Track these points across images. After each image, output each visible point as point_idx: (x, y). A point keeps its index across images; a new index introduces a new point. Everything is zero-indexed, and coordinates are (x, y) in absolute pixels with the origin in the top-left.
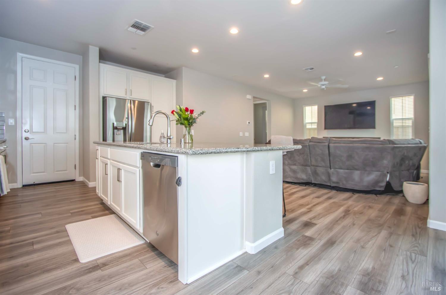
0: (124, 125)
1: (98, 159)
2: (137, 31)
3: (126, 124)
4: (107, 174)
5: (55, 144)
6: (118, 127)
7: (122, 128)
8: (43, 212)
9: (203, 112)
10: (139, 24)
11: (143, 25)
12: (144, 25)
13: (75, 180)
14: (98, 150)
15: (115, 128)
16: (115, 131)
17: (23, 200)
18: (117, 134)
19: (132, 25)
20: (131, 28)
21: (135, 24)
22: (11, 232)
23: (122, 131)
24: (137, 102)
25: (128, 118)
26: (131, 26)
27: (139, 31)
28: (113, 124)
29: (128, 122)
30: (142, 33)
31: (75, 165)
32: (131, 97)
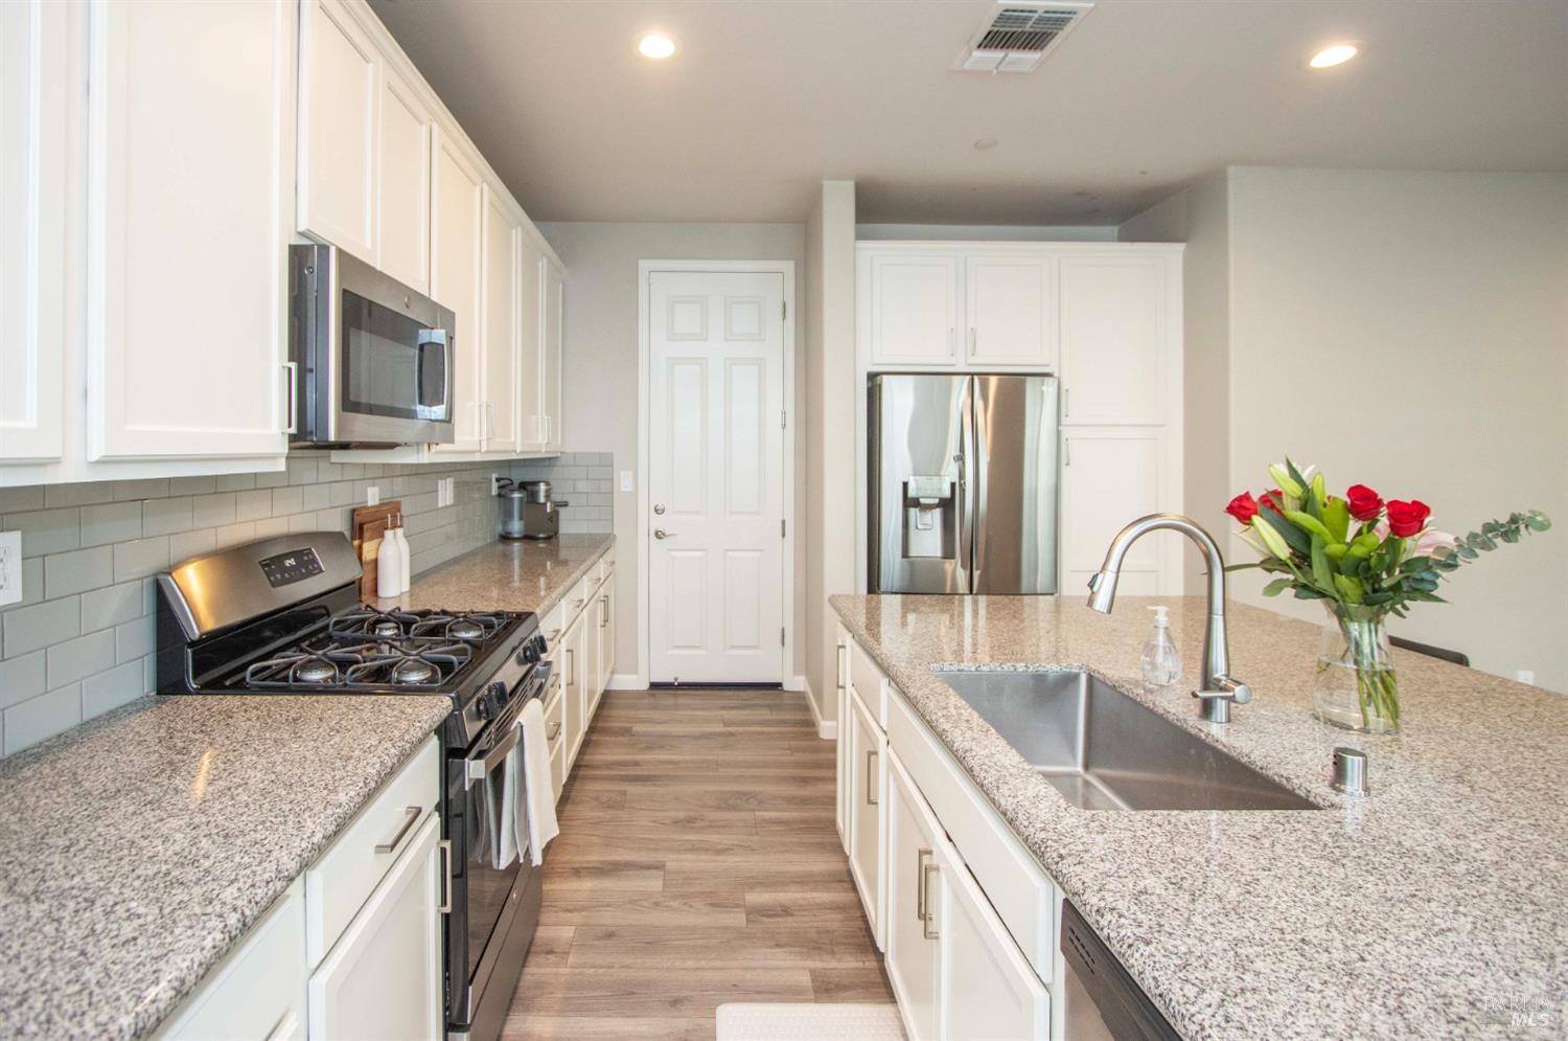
0: (947, 493)
1: (843, 687)
2: (1006, 56)
3: (953, 485)
4: (876, 803)
5: (730, 553)
6: (922, 501)
7: (936, 501)
8: (673, 861)
9: (1514, 520)
10: (1017, 18)
11: (1036, 15)
12: (1040, 12)
13: (779, 685)
14: (843, 647)
15: (909, 503)
16: (913, 511)
17: (636, 763)
18: (919, 526)
19: (980, 37)
20: (977, 54)
21: (996, 29)
22: (571, 959)
23: (937, 513)
24: (993, 381)
25: (961, 458)
26: (979, 46)
27: (1015, 55)
28: (905, 485)
29: (962, 475)
30: (1030, 57)
31: (783, 630)
32: (972, 360)
